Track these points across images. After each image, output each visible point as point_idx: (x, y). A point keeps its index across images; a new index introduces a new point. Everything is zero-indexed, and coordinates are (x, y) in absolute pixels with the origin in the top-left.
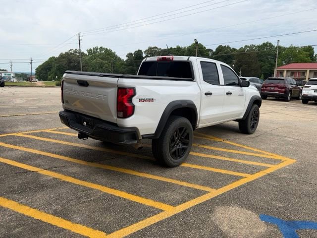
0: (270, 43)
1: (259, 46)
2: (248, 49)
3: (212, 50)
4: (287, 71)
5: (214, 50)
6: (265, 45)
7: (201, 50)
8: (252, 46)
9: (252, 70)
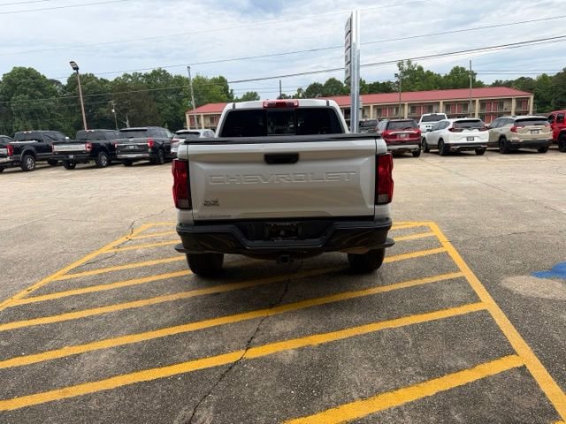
0: (164, 71)
1: (147, 76)
2: (130, 80)
3: (58, 83)
4: (204, 116)
5: (65, 82)
6: (156, 73)
7: (37, 80)
8: (136, 76)
9: (145, 117)
